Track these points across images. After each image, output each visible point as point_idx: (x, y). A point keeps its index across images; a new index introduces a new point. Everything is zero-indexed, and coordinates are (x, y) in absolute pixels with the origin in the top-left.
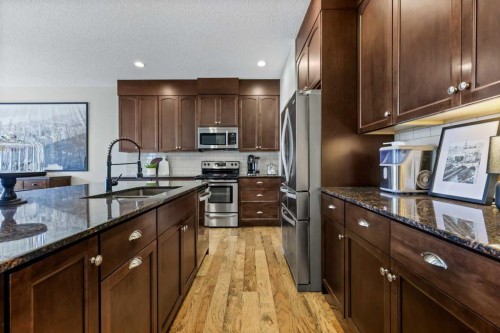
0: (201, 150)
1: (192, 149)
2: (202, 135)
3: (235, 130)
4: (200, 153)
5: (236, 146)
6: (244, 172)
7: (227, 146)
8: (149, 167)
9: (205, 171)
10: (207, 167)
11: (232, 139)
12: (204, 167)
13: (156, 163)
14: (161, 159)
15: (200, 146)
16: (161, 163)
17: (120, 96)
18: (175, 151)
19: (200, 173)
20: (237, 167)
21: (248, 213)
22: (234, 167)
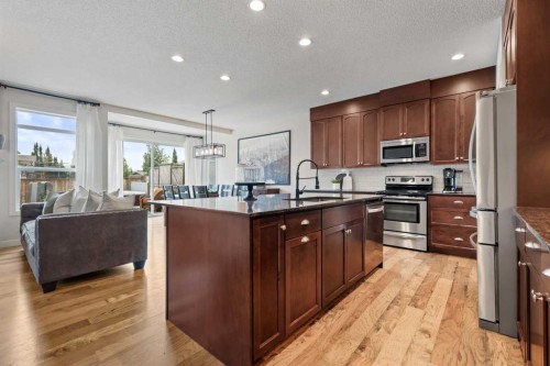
0: (384, 165)
1: (375, 164)
2: (384, 148)
3: (426, 140)
4: (383, 168)
5: (427, 158)
6: (439, 188)
7: (415, 159)
8: (334, 182)
9: (389, 187)
10: (391, 182)
11: (420, 150)
12: (388, 183)
13: (340, 179)
14: (345, 175)
15: (383, 161)
16: (345, 179)
17: (312, 121)
18: (357, 167)
19: (384, 189)
20: (429, 183)
21: (441, 237)
22: (425, 183)
